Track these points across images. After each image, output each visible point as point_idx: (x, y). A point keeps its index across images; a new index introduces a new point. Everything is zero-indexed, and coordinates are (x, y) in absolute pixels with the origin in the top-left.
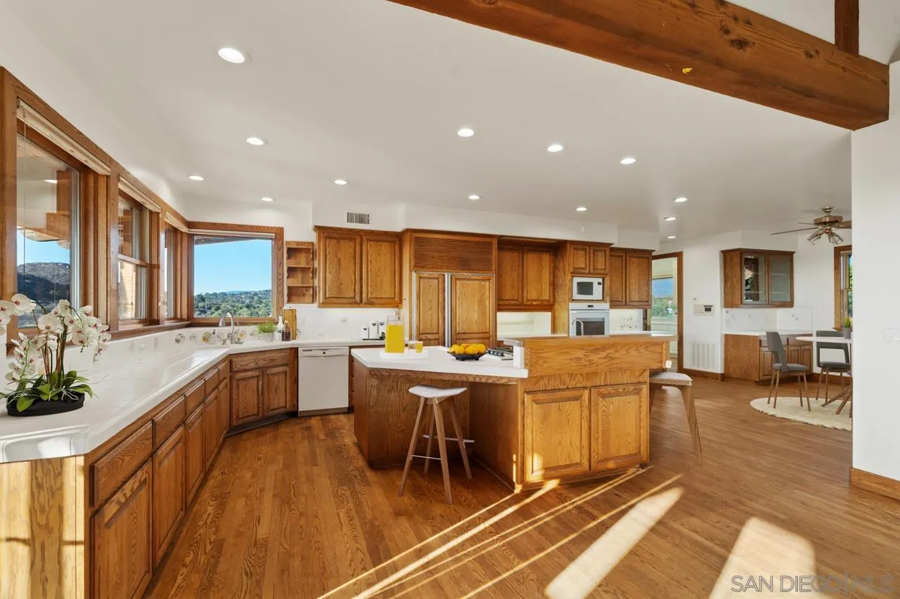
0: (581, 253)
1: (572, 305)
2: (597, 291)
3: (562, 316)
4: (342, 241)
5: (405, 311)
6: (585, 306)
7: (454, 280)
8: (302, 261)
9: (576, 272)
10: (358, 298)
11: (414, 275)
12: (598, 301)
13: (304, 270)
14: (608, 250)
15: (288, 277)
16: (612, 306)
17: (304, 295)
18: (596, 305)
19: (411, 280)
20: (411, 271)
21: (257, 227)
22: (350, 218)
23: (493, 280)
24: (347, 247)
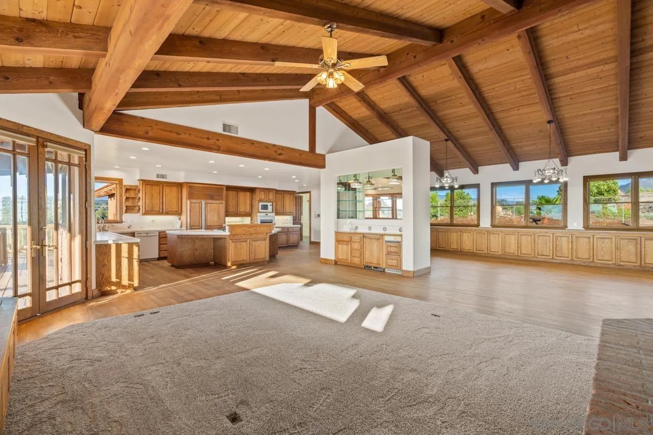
0: (263, 193)
1: (258, 214)
2: (270, 208)
3: (255, 218)
4: (154, 186)
5: (183, 217)
6: (264, 214)
7: (206, 204)
8: (132, 194)
9: (260, 201)
10: (161, 211)
11: (188, 201)
12: (270, 212)
13: (133, 198)
14: (274, 191)
15: (126, 201)
16: (276, 215)
17: (133, 209)
18: (269, 214)
19: (186, 204)
20: (187, 200)
21: (109, 178)
22: (158, 176)
23: (224, 205)
24: (156, 189)
